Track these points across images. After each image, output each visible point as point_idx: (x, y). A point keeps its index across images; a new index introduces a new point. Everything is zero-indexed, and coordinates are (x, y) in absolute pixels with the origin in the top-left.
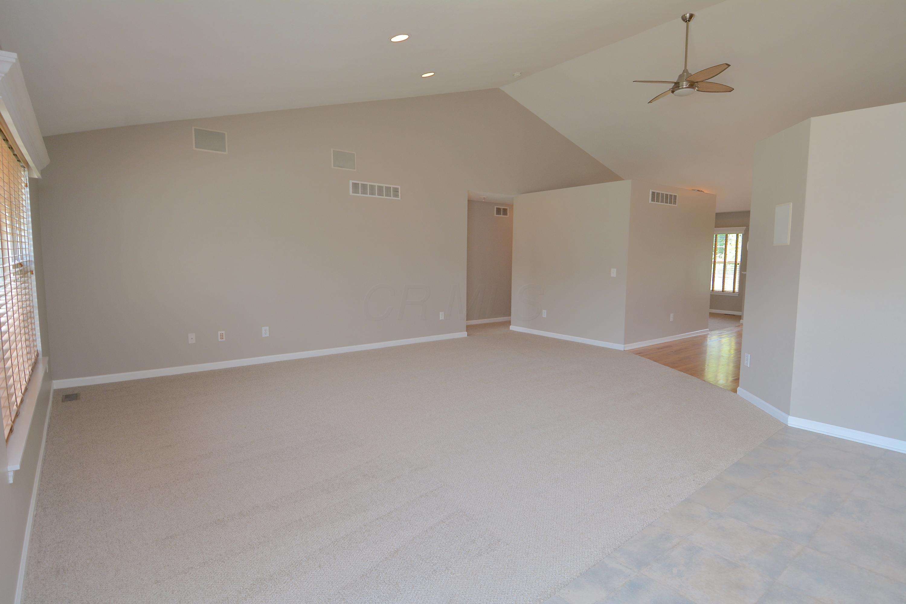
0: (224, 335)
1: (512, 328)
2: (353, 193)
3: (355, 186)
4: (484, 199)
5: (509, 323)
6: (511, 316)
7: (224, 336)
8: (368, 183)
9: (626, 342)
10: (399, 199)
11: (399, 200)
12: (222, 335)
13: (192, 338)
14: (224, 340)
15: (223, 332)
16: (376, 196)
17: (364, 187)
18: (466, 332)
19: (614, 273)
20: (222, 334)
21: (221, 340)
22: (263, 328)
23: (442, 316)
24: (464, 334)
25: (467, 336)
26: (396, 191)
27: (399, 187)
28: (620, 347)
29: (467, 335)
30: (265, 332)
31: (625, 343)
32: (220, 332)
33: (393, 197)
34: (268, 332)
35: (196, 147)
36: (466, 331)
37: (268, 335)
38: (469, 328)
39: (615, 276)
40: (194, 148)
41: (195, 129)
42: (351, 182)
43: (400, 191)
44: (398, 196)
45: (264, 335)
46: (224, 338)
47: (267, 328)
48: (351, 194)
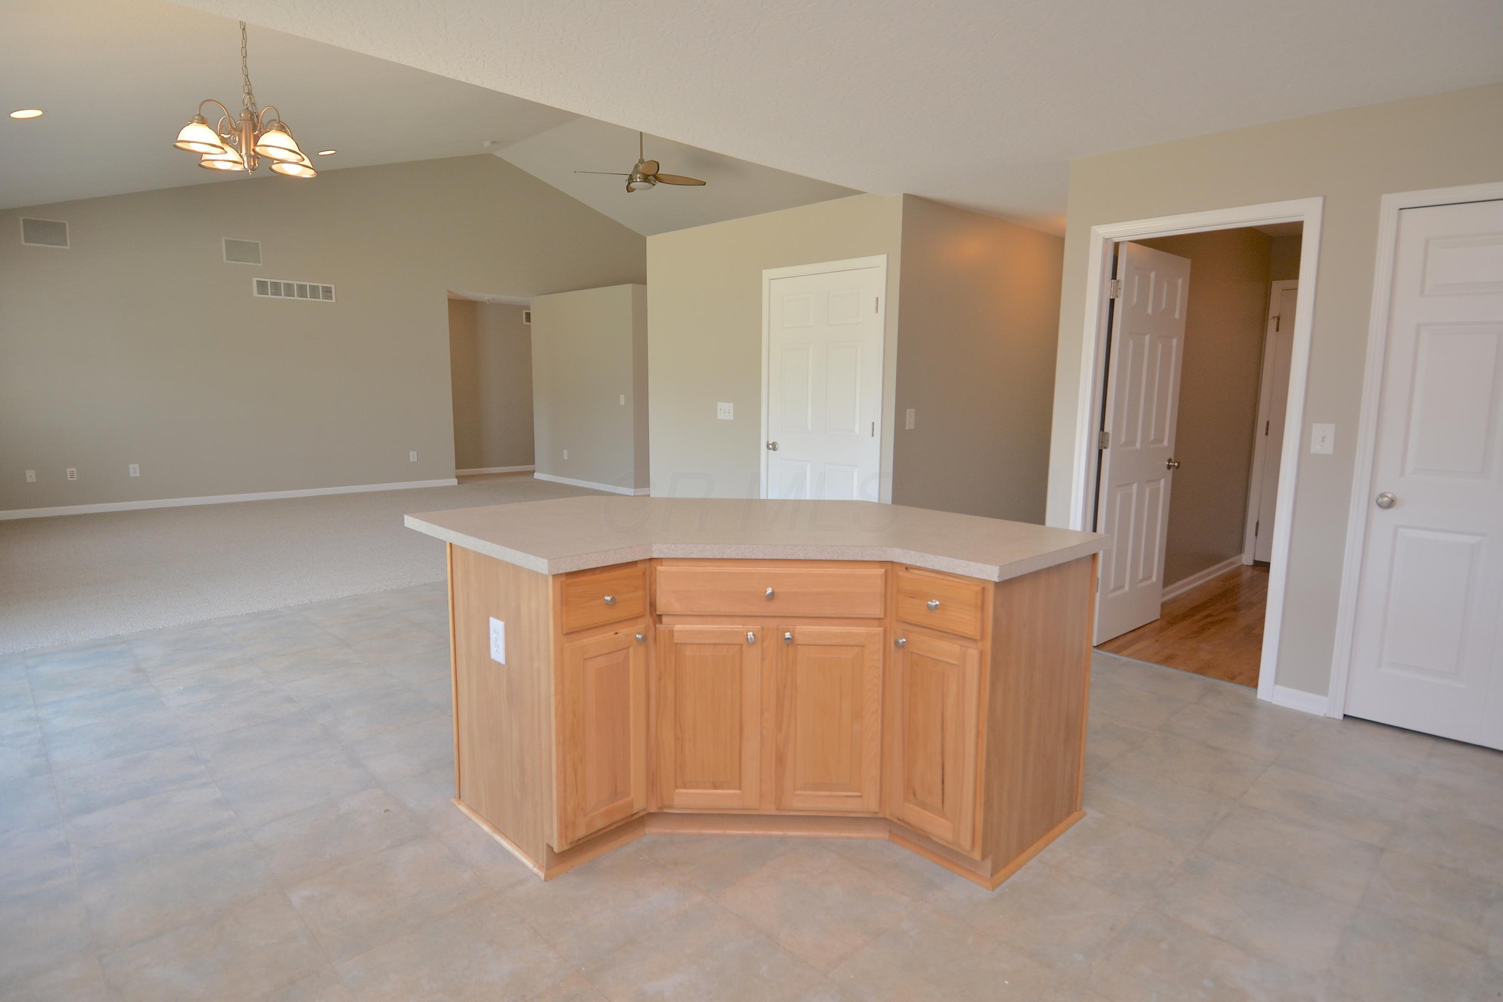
0: (75, 473)
1: (537, 476)
2: (258, 294)
3: (262, 286)
4: (488, 301)
10: (334, 301)
11: (332, 303)
12: (72, 473)
13: (31, 476)
14: (75, 479)
15: (74, 469)
16: (296, 298)
17: (276, 286)
18: (456, 479)
20: (73, 471)
21: (71, 479)
22: (131, 466)
23: (413, 456)
24: (454, 482)
25: (457, 484)
26: (327, 292)
30: (134, 470)
32: (69, 470)
33: (323, 298)
34: (138, 470)
35: (26, 241)
37: (138, 475)
38: (457, 477)
40: (23, 243)
41: (24, 220)
42: (255, 280)
43: (333, 291)
44: (331, 298)
45: (132, 475)
46: (75, 476)
47: (137, 466)
48: (255, 296)
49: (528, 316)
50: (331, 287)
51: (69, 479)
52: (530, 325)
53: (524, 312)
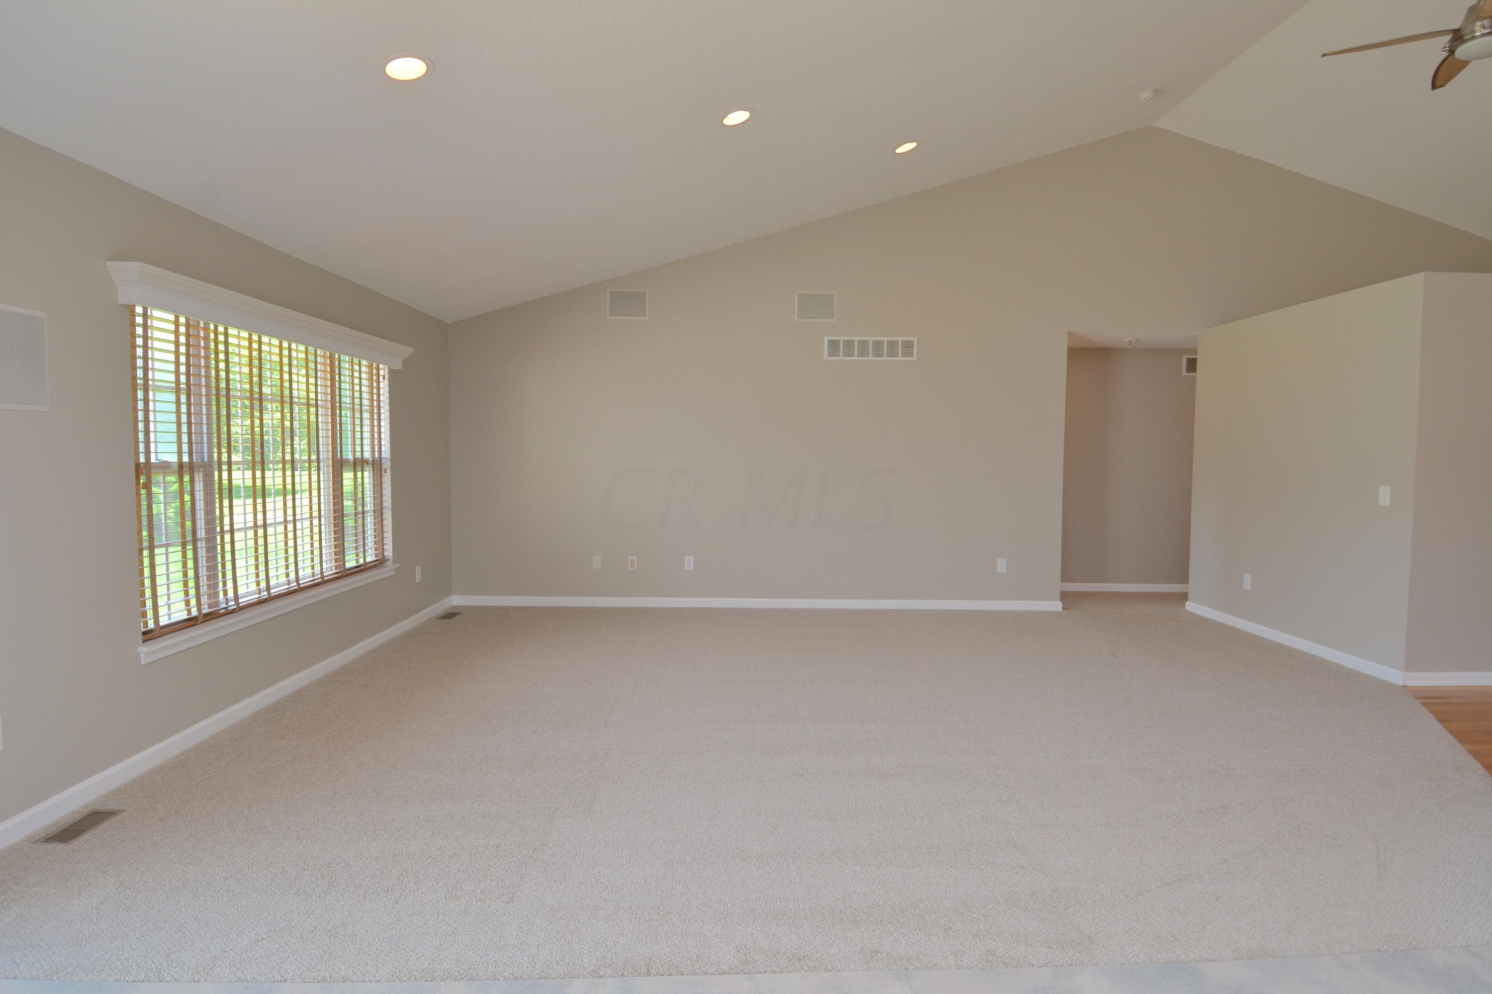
0: (635, 561)
1: (1191, 606)
2: (829, 356)
3: (834, 345)
4: (1130, 344)
5: (1184, 597)
6: (1187, 583)
7: (635, 563)
8: (856, 339)
9: (1410, 666)
10: (914, 358)
11: (914, 360)
12: (632, 561)
13: (597, 562)
14: (635, 568)
15: (635, 558)
16: (871, 358)
17: (849, 344)
18: (1060, 603)
19: (1385, 497)
22: (687, 558)
23: (1001, 566)
24: (1056, 606)
25: (1059, 609)
26: (908, 347)
27: (915, 340)
28: (1396, 676)
29: (1063, 608)
30: (689, 563)
31: (1407, 669)
32: (630, 558)
33: (902, 356)
34: (692, 563)
35: (610, 315)
36: (1061, 600)
37: (692, 567)
38: (1065, 596)
39: (1388, 505)
41: (611, 293)
42: (826, 339)
43: (915, 346)
44: (911, 354)
45: (687, 568)
46: (635, 566)
47: (692, 558)
48: (825, 358)
49: (1192, 365)
50: (912, 341)
51: (630, 568)
52: (1195, 376)
53: (1185, 358)
